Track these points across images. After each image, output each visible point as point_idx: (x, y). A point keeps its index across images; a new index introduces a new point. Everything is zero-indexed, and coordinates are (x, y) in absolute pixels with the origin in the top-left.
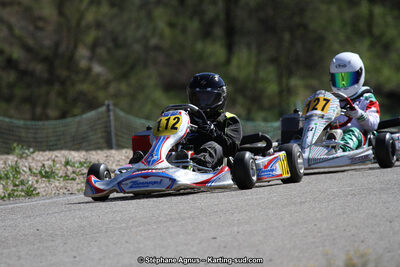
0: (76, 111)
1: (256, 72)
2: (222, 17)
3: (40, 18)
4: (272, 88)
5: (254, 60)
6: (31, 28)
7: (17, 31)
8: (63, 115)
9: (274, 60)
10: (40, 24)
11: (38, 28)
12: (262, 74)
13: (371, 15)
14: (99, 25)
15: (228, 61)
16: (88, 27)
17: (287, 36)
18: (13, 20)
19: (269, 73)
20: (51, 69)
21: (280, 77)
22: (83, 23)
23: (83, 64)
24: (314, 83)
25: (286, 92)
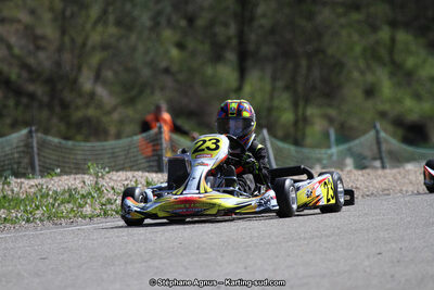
0: (79, 137)
1: (272, 98)
2: (234, 42)
3: (43, 38)
4: (287, 117)
5: (268, 87)
6: (31, 47)
7: (17, 51)
9: (287, 88)
10: (42, 43)
11: (38, 47)
12: (276, 103)
13: (393, 40)
14: (105, 47)
15: (240, 88)
16: (94, 48)
17: (304, 63)
18: (13, 40)
19: (284, 101)
20: (53, 93)
21: (295, 105)
22: (89, 44)
23: (88, 87)
24: (332, 112)
25: (302, 122)
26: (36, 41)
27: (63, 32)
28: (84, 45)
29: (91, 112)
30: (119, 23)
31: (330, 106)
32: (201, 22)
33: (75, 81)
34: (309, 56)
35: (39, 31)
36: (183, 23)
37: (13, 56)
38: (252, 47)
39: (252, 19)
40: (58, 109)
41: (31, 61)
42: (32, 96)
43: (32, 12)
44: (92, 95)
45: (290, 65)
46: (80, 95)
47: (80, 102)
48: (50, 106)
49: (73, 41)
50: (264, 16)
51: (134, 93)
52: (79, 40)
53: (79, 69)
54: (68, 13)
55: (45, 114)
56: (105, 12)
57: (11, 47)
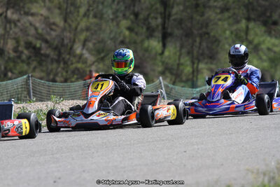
1: (179, 59)
2: (160, 28)
3: (54, 24)
4: (188, 69)
5: (178, 54)
6: (48, 30)
7: (40, 31)
8: (66, 81)
9: (188, 53)
10: (54, 27)
11: (52, 29)
12: (182, 61)
13: (247, 28)
14: (88, 29)
15: (163, 53)
16: (82, 30)
17: (198, 40)
18: (38, 25)
19: (186, 60)
20: (60, 54)
21: (193, 63)
22: (79, 28)
23: (78, 51)
24: (213, 66)
25: (196, 72)
26: (50, 25)
27: (65, 21)
28: (76, 28)
29: (79, 65)
30: (95, 16)
31: (212, 63)
32: (141, 16)
33: (71, 48)
34: (201, 36)
35: (52, 20)
36: (132, 17)
37: (38, 33)
38: (169, 30)
39: (170, 15)
40: (62, 65)
41: (48, 38)
42: (47, 56)
43: (49, 9)
44: (81, 56)
45: (190, 41)
46: (75, 56)
47: (74, 60)
48: (58, 61)
49: (70, 26)
50: (176, 14)
51: (102, 55)
52: (74, 25)
53: (74, 41)
54: (68, 10)
55: (55, 66)
56: (88, 10)
57: (36, 29)
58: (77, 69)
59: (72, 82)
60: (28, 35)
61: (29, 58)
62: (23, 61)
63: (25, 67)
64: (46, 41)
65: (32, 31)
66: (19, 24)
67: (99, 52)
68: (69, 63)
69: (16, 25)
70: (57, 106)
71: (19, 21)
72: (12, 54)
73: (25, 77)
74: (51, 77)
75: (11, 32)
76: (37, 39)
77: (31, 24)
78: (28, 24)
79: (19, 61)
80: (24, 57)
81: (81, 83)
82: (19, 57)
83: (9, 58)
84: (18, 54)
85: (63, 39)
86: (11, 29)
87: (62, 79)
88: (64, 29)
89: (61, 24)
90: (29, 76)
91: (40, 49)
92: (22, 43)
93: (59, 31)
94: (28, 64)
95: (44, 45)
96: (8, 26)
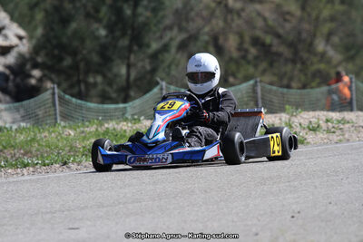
26: (284, 15)
28: (318, 18)
29: (322, 66)
30: (343, 2)
35: (286, 8)
37: (267, 25)
40: (299, 66)
41: (281, 31)
42: (279, 55)
44: (323, 55)
46: (315, 54)
47: (315, 59)
48: (294, 62)
49: (309, 15)
51: (353, 52)
52: (314, 14)
53: (314, 36)
55: (289, 67)
57: (265, 19)
58: (319, 71)
59: (312, 88)
60: (254, 28)
61: (256, 58)
62: (249, 62)
63: (251, 70)
64: (278, 36)
65: (260, 23)
66: (243, 14)
67: (347, 48)
68: (309, 63)
69: (239, 15)
70: (294, 119)
71: (243, 10)
72: (235, 54)
73: (252, 82)
74: (285, 82)
75: (234, 25)
76: (266, 32)
77: (259, 14)
78: (254, 15)
79: (243, 62)
80: (250, 57)
81: (324, 89)
82: (244, 57)
83: (231, 59)
84: (243, 53)
85: (300, 33)
86: (232, 20)
87: (300, 85)
88: (301, 20)
89: (298, 13)
90: (256, 82)
91: (270, 46)
92: (247, 39)
93: (294, 21)
94: (256, 66)
95: (275, 41)
96: (229, 17)
